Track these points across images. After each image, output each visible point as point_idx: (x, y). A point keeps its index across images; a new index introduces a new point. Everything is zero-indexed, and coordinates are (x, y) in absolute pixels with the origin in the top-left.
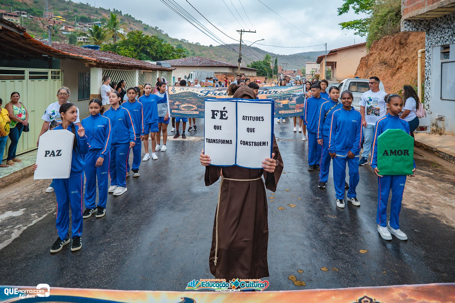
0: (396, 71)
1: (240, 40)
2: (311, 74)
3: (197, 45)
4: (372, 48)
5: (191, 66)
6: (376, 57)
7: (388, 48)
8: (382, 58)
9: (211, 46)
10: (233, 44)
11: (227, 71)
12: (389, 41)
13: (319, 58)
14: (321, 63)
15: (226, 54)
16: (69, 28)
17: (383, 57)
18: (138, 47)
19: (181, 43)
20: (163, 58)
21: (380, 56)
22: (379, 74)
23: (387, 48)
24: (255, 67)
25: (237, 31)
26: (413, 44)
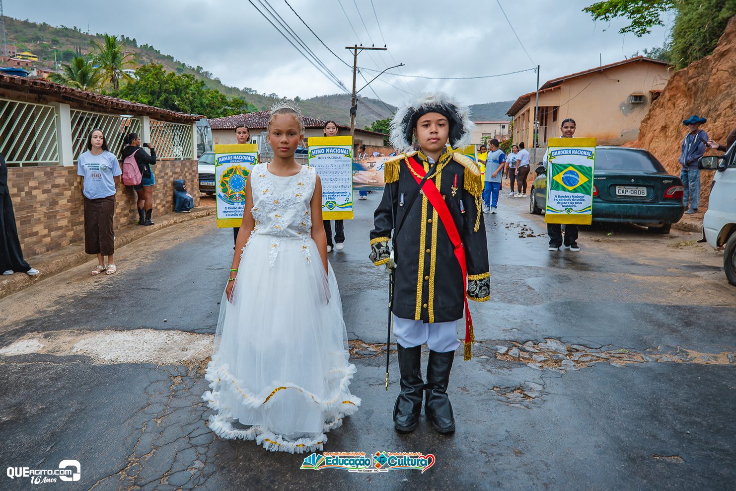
1: (353, 68)
3: (272, 99)
9: (297, 99)
10: (336, 94)
13: (521, 99)
15: (324, 114)
16: (45, 72)
18: (155, 97)
19: (244, 96)
24: (380, 131)
25: (347, 48)
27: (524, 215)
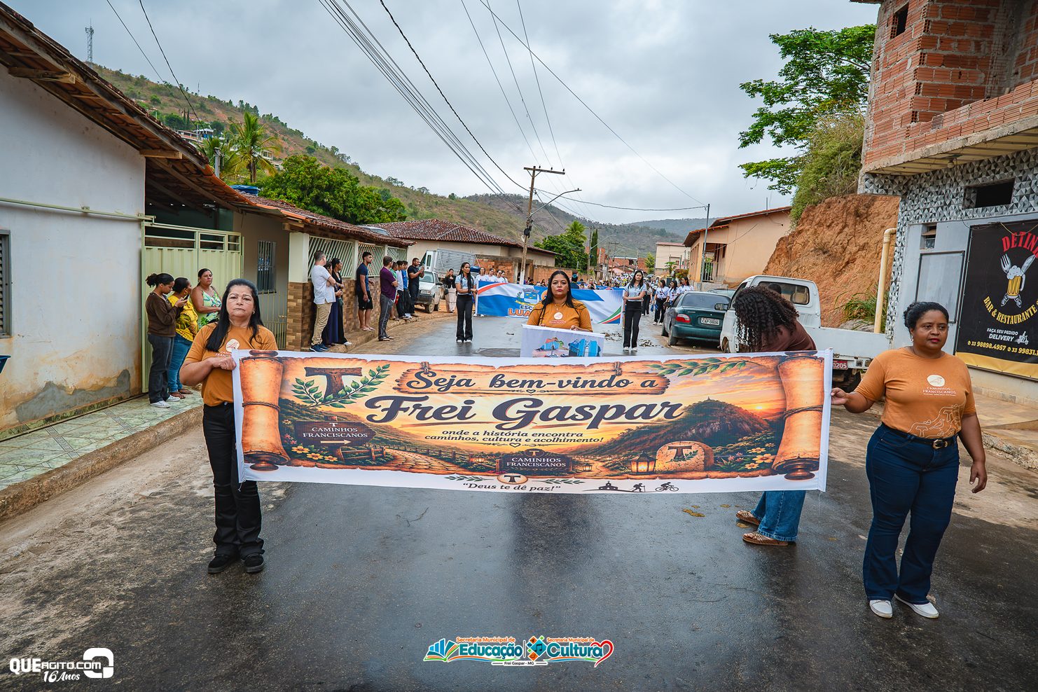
0: (844, 267)
1: (530, 190)
2: (666, 269)
3: (422, 194)
4: (803, 219)
5: (423, 239)
6: (809, 237)
7: (833, 222)
8: (819, 240)
9: (452, 196)
11: (497, 252)
12: (837, 207)
13: (691, 234)
14: (695, 245)
17: (822, 239)
18: (306, 192)
19: (388, 188)
20: (358, 220)
21: (817, 237)
22: (811, 271)
23: (830, 222)
24: (552, 248)
25: (525, 168)
26: (881, 217)
27: (655, 336)
